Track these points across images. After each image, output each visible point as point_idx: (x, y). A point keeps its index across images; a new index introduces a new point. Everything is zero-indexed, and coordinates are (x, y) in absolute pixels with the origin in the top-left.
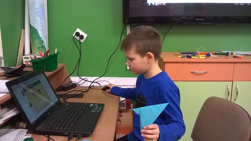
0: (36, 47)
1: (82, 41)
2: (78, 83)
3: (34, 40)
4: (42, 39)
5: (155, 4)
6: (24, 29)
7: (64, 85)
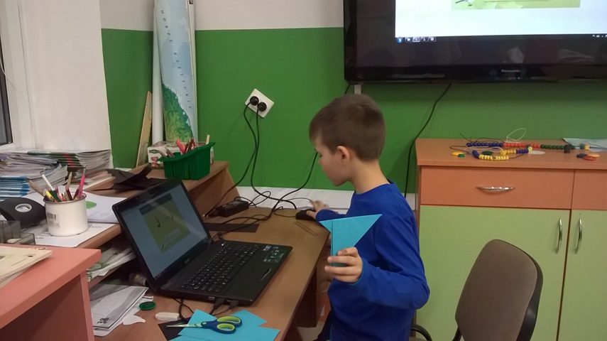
0: (173, 128)
1: (263, 115)
2: (252, 202)
3: (170, 114)
4: (184, 113)
5: (411, 39)
6: (152, 93)
7: (223, 204)
